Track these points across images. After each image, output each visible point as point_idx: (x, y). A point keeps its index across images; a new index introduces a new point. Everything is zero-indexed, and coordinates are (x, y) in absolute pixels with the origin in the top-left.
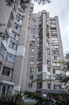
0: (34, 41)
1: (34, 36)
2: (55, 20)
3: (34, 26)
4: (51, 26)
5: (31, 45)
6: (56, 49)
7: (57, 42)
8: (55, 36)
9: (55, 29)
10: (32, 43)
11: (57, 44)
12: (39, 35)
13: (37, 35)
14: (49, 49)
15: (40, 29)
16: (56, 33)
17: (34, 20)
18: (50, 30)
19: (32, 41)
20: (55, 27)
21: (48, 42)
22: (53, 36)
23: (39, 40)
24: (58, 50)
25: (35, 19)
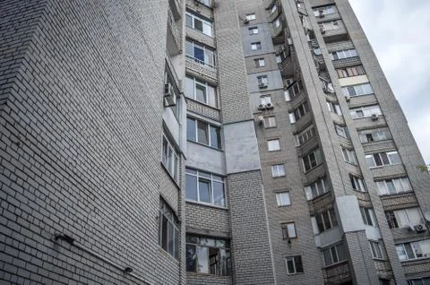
0: (269, 108)
1: (262, 87)
2: (334, 4)
3: (254, 47)
4: (323, 33)
5: (261, 123)
6: (374, 119)
7: (366, 90)
8: (354, 69)
9: (345, 37)
10: (261, 118)
11: (371, 100)
12: (284, 77)
13: (275, 80)
14: (344, 126)
15: (281, 54)
16: (351, 54)
17: (247, 23)
18: (323, 49)
19: (262, 110)
20: (342, 31)
21: (331, 98)
22: (345, 69)
23: (287, 98)
24: (381, 122)
25: (249, 18)
